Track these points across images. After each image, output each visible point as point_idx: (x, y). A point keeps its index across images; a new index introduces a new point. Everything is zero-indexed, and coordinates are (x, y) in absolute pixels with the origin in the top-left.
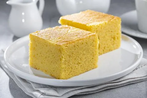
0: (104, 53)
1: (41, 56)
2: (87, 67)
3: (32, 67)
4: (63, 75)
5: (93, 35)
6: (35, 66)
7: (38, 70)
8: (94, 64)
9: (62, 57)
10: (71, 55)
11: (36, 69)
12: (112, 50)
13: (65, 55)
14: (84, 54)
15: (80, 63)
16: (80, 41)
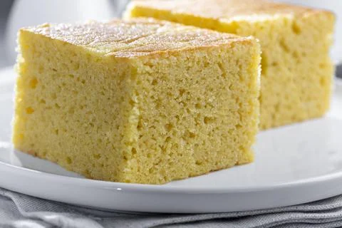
0: (273, 126)
1: (57, 105)
2: (216, 154)
3: (22, 151)
4: (129, 170)
5: (244, 43)
6: (33, 145)
7: (40, 158)
8: (241, 148)
9: (132, 103)
10: (164, 101)
11: (36, 155)
12: (300, 121)
13: (141, 96)
14: (209, 104)
15: (192, 136)
16: (197, 55)
